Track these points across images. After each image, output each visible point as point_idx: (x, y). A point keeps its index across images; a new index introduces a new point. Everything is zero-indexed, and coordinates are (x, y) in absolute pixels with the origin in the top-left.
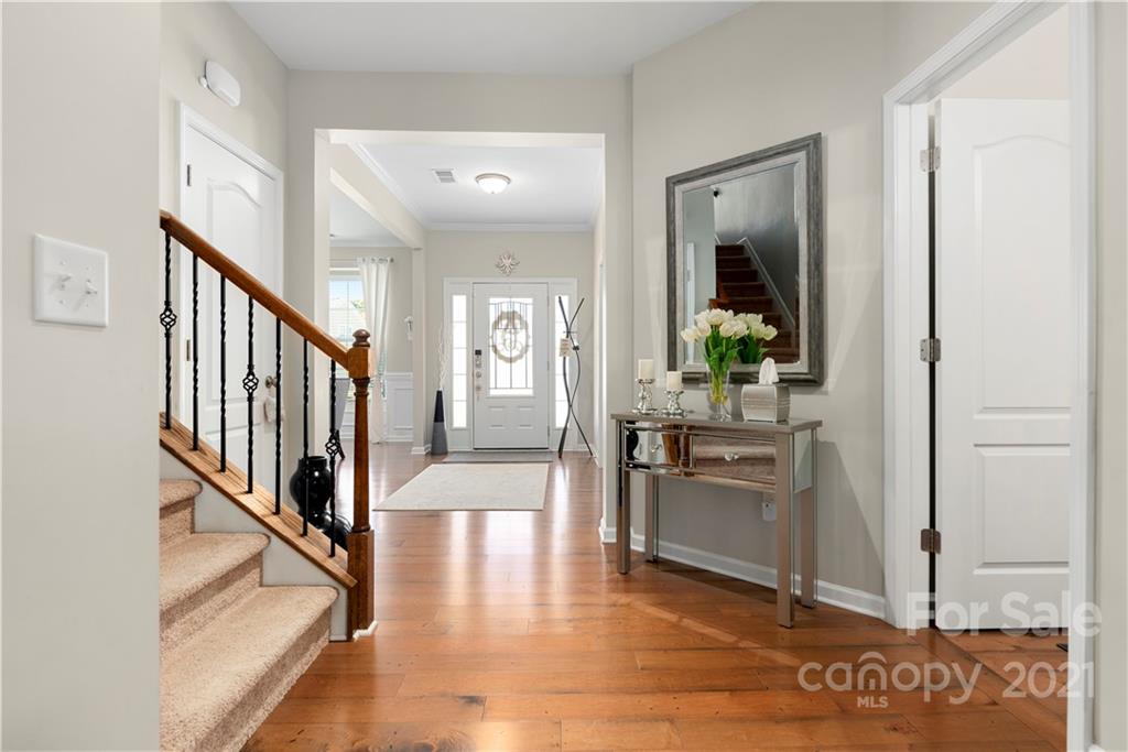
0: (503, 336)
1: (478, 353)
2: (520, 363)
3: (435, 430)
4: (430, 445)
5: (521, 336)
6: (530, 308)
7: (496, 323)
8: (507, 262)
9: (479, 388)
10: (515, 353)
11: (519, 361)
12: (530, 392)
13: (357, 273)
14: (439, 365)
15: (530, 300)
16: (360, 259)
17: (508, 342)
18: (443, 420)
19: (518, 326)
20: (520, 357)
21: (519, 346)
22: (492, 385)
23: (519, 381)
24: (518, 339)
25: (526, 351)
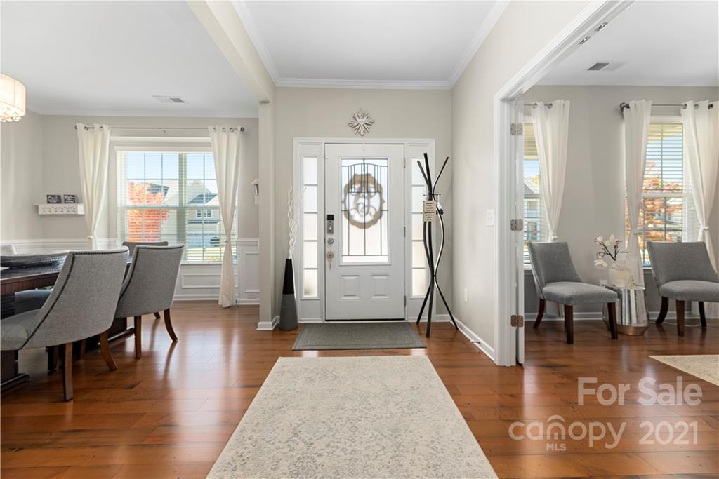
0: (356, 200)
1: (331, 218)
2: (374, 229)
3: (284, 303)
4: (278, 317)
5: (375, 201)
6: (384, 170)
7: (349, 187)
8: (362, 121)
9: (331, 256)
10: (369, 218)
11: (372, 227)
12: (384, 260)
13: (209, 145)
14: (289, 231)
15: (384, 163)
16: (210, 128)
17: (361, 206)
18: (292, 292)
19: (373, 190)
20: (374, 222)
21: (372, 211)
22: (345, 252)
23: (373, 248)
24: (372, 204)
25: (380, 217)
